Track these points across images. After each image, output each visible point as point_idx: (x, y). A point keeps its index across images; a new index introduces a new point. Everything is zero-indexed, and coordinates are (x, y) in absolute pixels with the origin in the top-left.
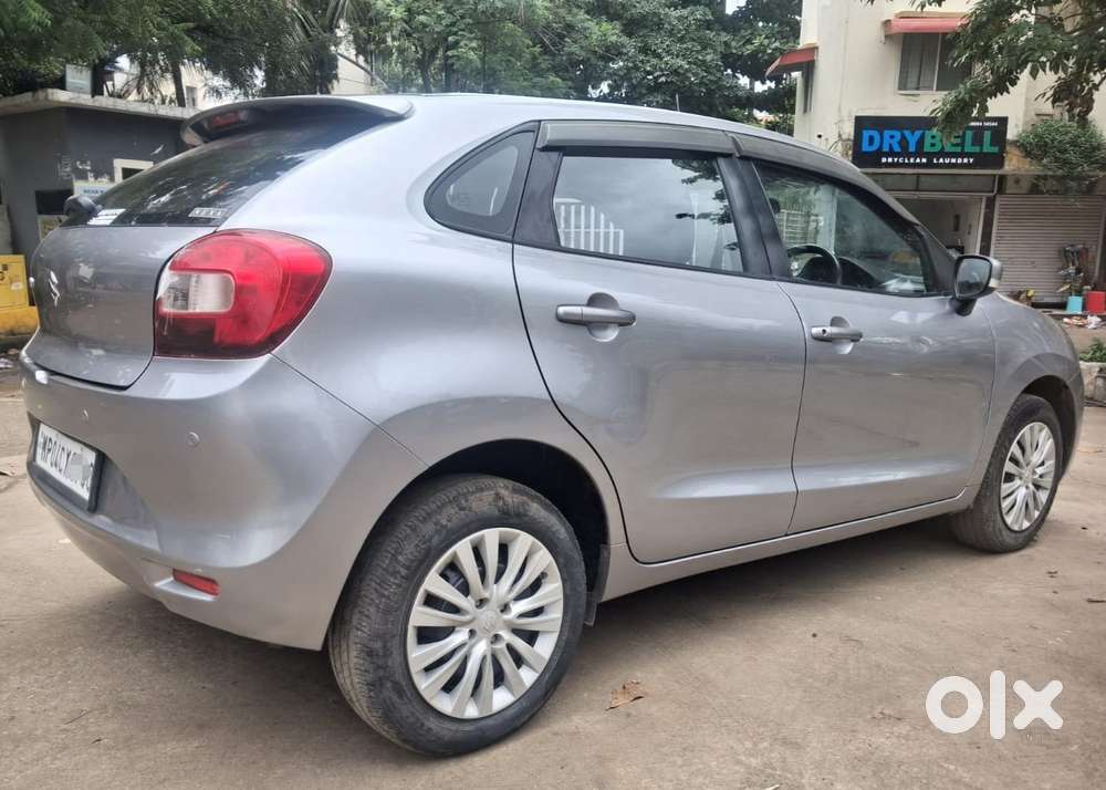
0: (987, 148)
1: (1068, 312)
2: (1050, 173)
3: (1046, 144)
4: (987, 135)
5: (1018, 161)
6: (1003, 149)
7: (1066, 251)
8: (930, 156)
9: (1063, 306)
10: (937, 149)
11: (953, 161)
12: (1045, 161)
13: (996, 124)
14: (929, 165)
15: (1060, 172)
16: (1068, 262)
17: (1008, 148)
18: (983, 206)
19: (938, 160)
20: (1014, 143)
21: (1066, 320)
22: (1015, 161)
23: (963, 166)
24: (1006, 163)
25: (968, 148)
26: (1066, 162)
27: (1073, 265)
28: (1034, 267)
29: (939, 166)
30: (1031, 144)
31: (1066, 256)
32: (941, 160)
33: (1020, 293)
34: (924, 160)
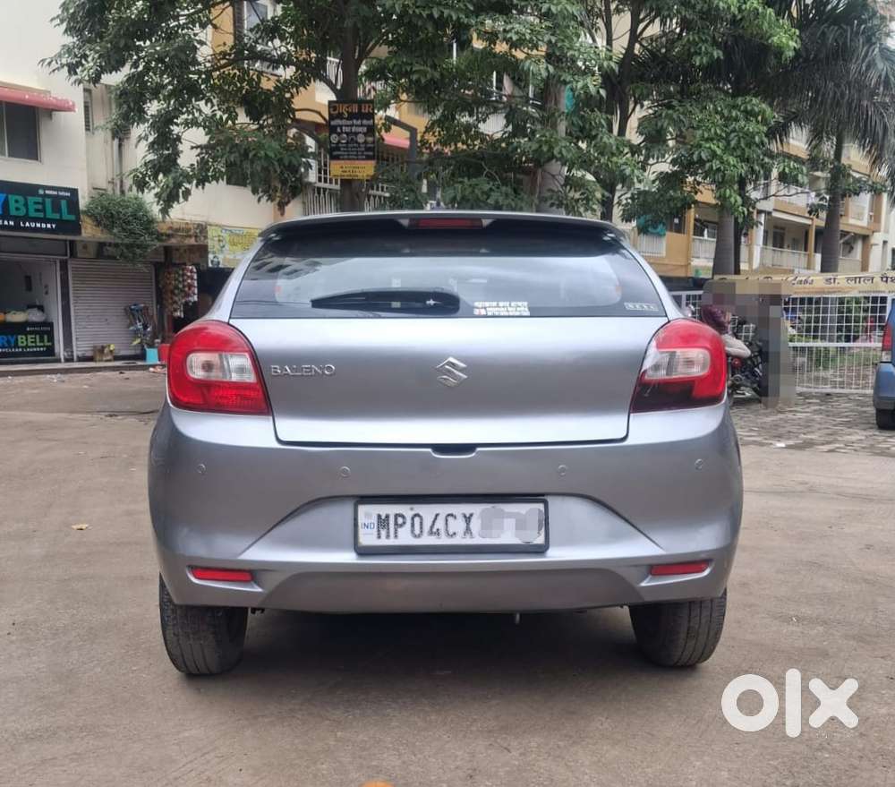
0: (67, 216)
1: (149, 362)
2: (120, 242)
3: (112, 215)
4: (64, 203)
5: (92, 228)
6: (78, 219)
7: (131, 310)
8: (16, 218)
9: (143, 357)
10: (22, 213)
11: (38, 225)
12: (115, 230)
13: (69, 194)
14: (17, 228)
15: (127, 241)
16: (135, 319)
17: (82, 217)
18: (58, 268)
19: (24, 223)
20: (85, 212)
21: (151, 369)
22: (89, 230)
23: (47, 231)
24: (83, 231)
25: (50, 215)
26: (132, 233)
27: (140, 321)
28: (108, 324)
29: (26, 229)
30: (100, 214)
31: (132, 313)
32: (27, 224)
33: (103, 348)
34: (12, 223)
